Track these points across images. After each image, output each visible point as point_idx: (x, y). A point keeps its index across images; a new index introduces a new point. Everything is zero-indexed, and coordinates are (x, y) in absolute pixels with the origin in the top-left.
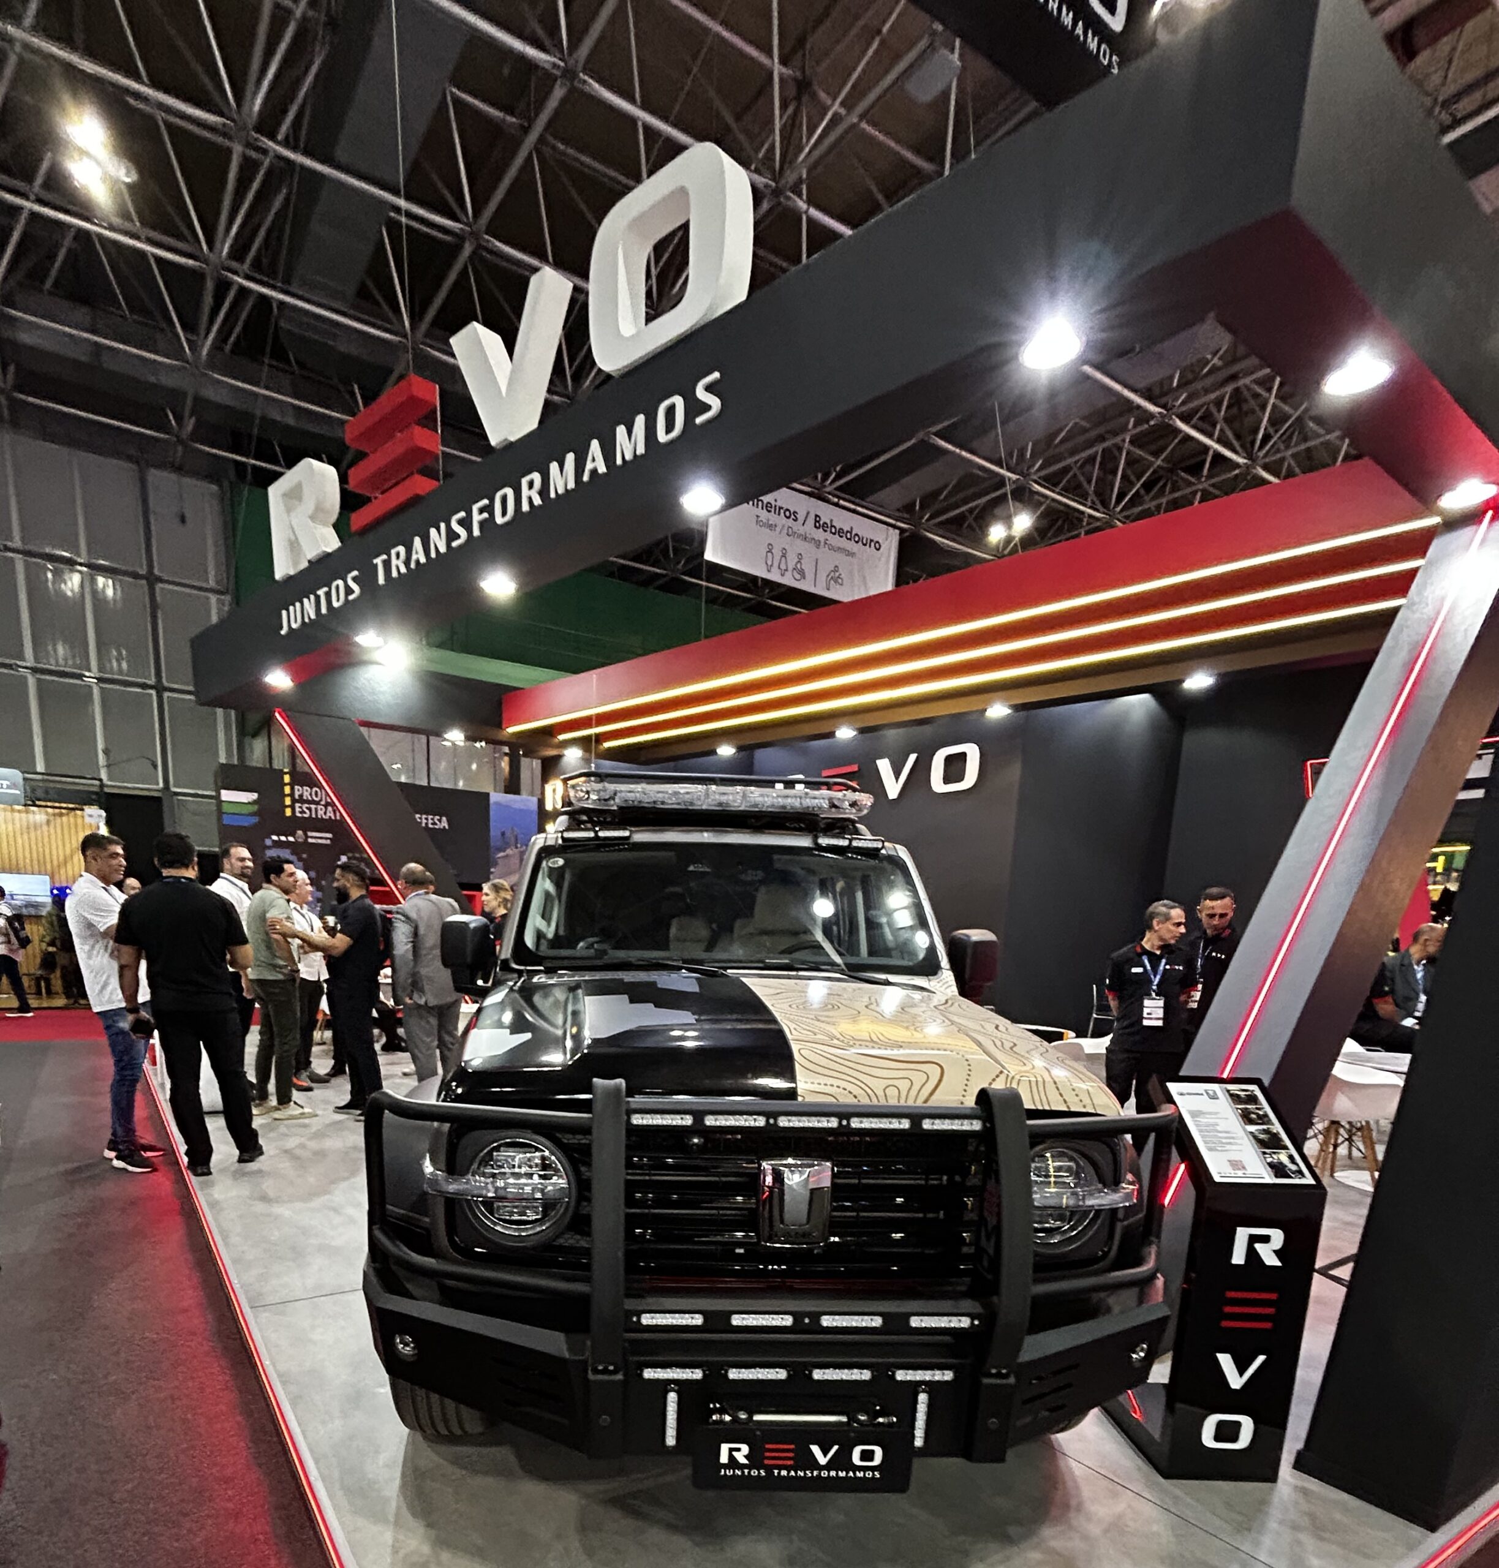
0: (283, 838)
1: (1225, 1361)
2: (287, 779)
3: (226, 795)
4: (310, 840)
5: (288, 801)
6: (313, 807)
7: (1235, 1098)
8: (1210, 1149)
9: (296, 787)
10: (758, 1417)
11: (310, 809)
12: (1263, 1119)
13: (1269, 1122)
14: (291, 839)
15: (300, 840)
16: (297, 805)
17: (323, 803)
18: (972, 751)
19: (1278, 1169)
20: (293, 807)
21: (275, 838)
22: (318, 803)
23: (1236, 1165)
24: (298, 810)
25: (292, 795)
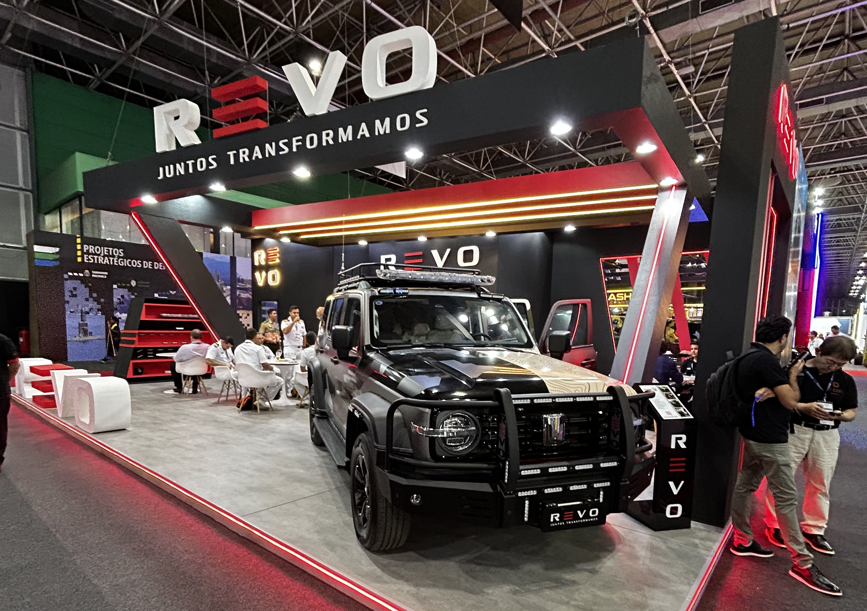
0: (76, 274)
1: (671, 484)
2: (79, 241)
3: (37, 248)
4: (93, 276)
5: (79, 253)
6: (96, 257)
7: (662, 390)
8: (660, 408)
9: (85, 246)
10: (559, 505)
11: (94, 258)
12: (672, 397)
13: (675, 398)
14: (81, 275)
15: (87, 276)
16: (85, 256)
17: (102, 255)
18: (476, 249)
19: (682, 414)
20: (82, 257)
21: (70, 274)
22: (99, 255)
23: (668, 413)
24: (85, 258)
25: (82, 250)
